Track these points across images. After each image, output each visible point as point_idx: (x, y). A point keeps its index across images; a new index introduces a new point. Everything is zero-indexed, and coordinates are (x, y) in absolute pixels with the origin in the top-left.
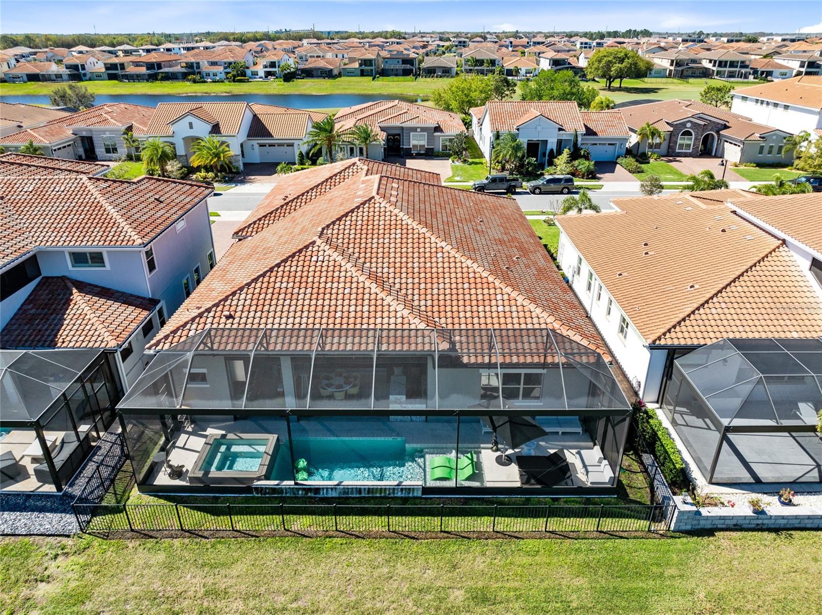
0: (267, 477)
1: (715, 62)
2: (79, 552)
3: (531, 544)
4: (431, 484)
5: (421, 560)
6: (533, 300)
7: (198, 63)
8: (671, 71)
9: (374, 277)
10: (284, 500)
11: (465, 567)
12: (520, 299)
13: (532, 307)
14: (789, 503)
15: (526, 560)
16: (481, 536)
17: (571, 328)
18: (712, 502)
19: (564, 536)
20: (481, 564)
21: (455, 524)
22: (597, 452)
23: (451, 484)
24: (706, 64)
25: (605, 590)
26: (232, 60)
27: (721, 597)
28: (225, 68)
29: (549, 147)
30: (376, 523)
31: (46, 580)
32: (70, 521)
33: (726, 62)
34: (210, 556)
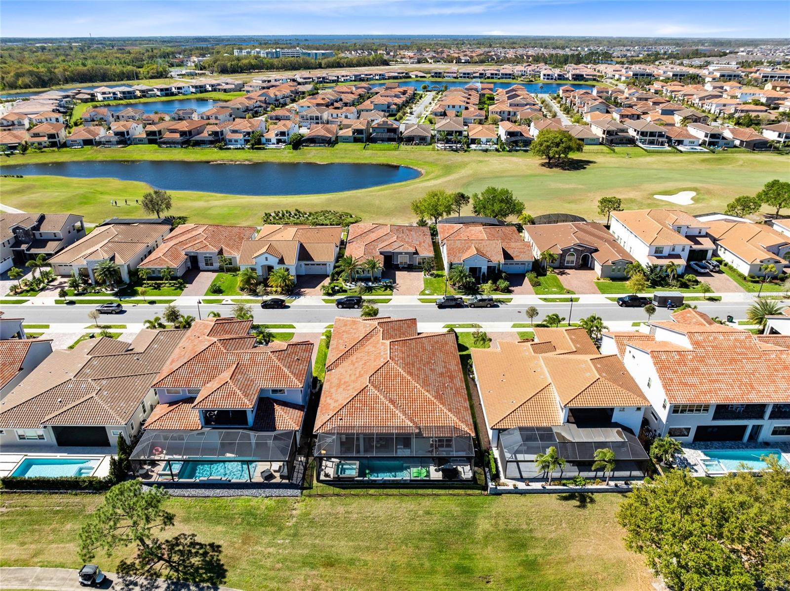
0: (359, 477)
1: (638, 132)
2: (303, 501)
3: (444, 498)
4: (412, 478)
5: (409, 503)
6: (450, 410)
7: (222, 132)
8: (603, 138)
9: (392, 401)
10: (365, 484)
11: (423, 504)
12: (445, 410)
13: (449, 413)
14: (528, 485)
15: (442, 502)
16: (428, 495)
17: (463, 422)
18: (504, 485)
19: (454, 495)
20: (428, 503)
21: (420, 491)
22: (468, 467)
23: (419, 478)
24: (632, 133)
25: (464, 511)
26: (250, 130)
27: (499, 513)
28: (245, 136)
29: (482, 271)
30: (395, 491)
31: (295, 509)
32: (297, 492)
33: (647, 132)
34: (345, 502)
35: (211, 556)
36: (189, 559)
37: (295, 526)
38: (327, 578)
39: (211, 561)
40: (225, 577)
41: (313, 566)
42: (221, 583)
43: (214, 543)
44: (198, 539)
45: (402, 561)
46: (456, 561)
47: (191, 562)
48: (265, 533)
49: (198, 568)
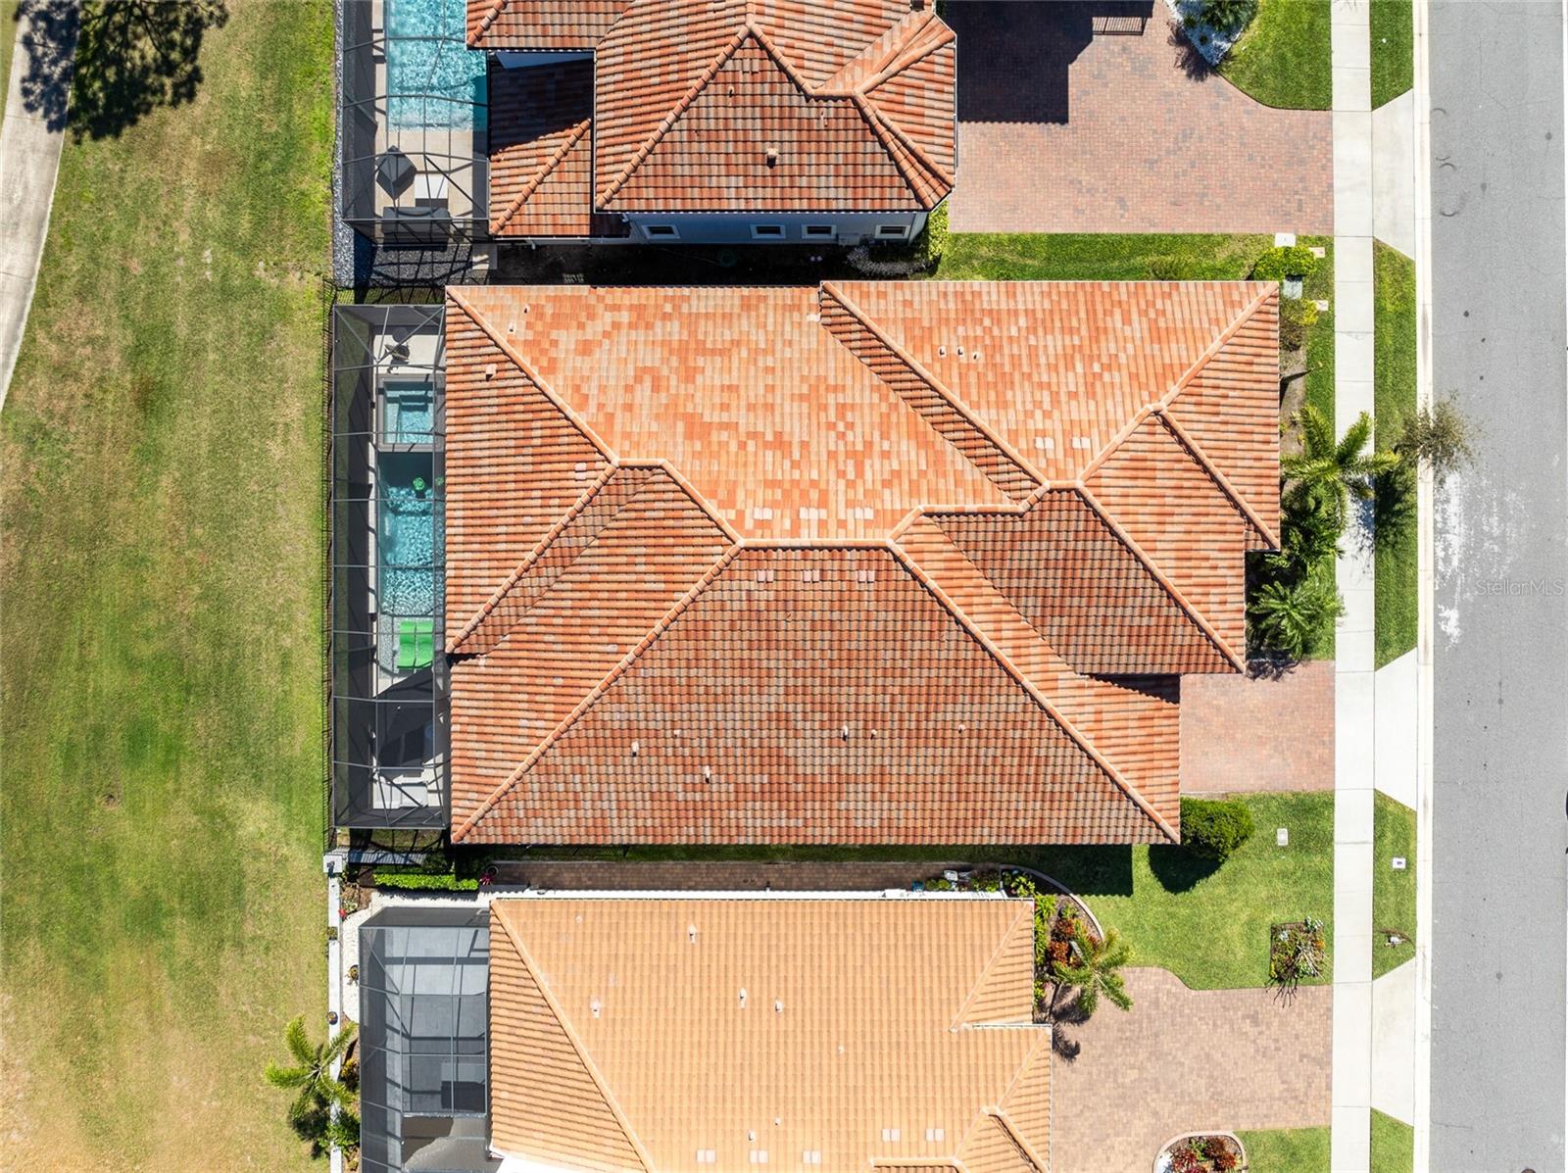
0: (379, 455)
11: (306, 649)
20: (308, 663)
25: (291, 767)
31: (300, 277)
35: (162, 86)
36: (148, 31)
37: (256, 287)
38: (97, 394)
39: (146, 89)
40: (96, 137)
41: (136, 353)
42: (76, 132)
43: (200, 80)
44: (211, 36)
45: (156, 584)
46: (164, 727)
47: (137, 37)
48: (233, 208)
49: (118, 61)
